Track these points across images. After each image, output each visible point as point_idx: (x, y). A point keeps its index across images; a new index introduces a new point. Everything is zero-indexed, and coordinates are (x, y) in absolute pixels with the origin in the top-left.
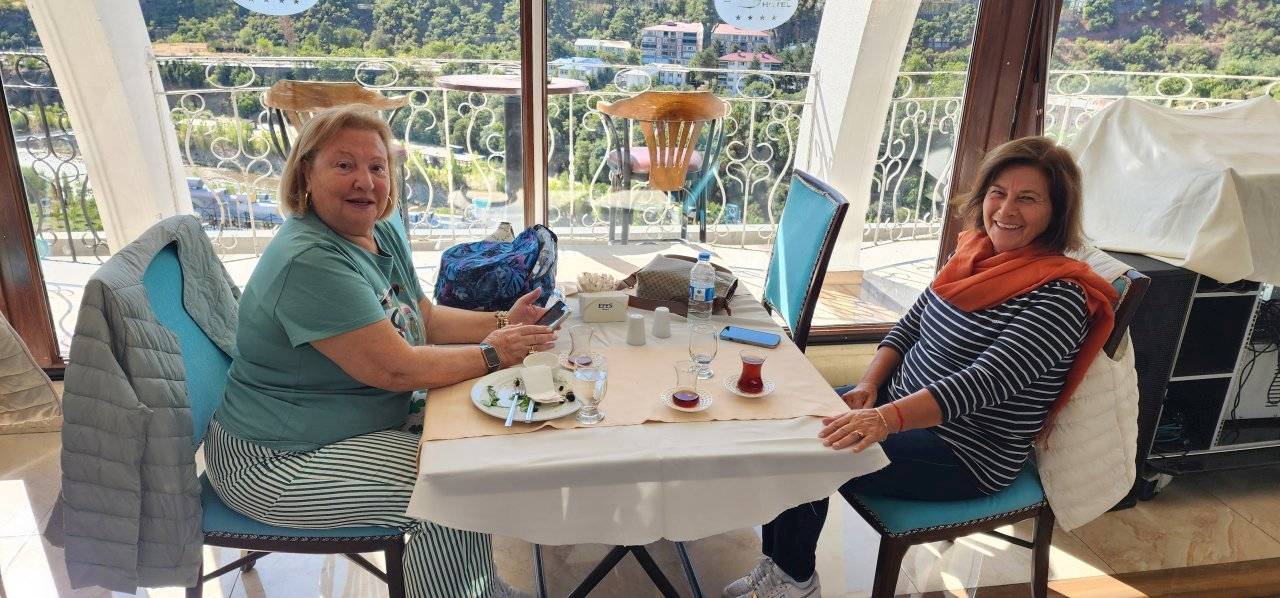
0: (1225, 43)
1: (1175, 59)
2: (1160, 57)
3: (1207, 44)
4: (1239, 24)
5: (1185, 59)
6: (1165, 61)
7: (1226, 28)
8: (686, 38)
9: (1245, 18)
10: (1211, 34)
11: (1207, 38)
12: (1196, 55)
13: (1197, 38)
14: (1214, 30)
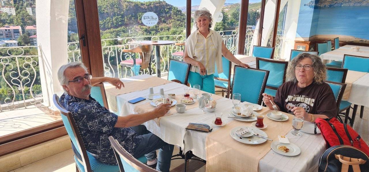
0: (171, 25)
1: (162, 29)
2: (158, 29)
3: (167, 25)
4: (173, 20)
5: (164, 29)
6: (160, 30)
7: (170, 21)
8: (15, 31)
9: (174, 19)
10: (167, 23)
11: (167, 24)
12: (166, 28)
13: (165, 24)
14: (168, 22)
